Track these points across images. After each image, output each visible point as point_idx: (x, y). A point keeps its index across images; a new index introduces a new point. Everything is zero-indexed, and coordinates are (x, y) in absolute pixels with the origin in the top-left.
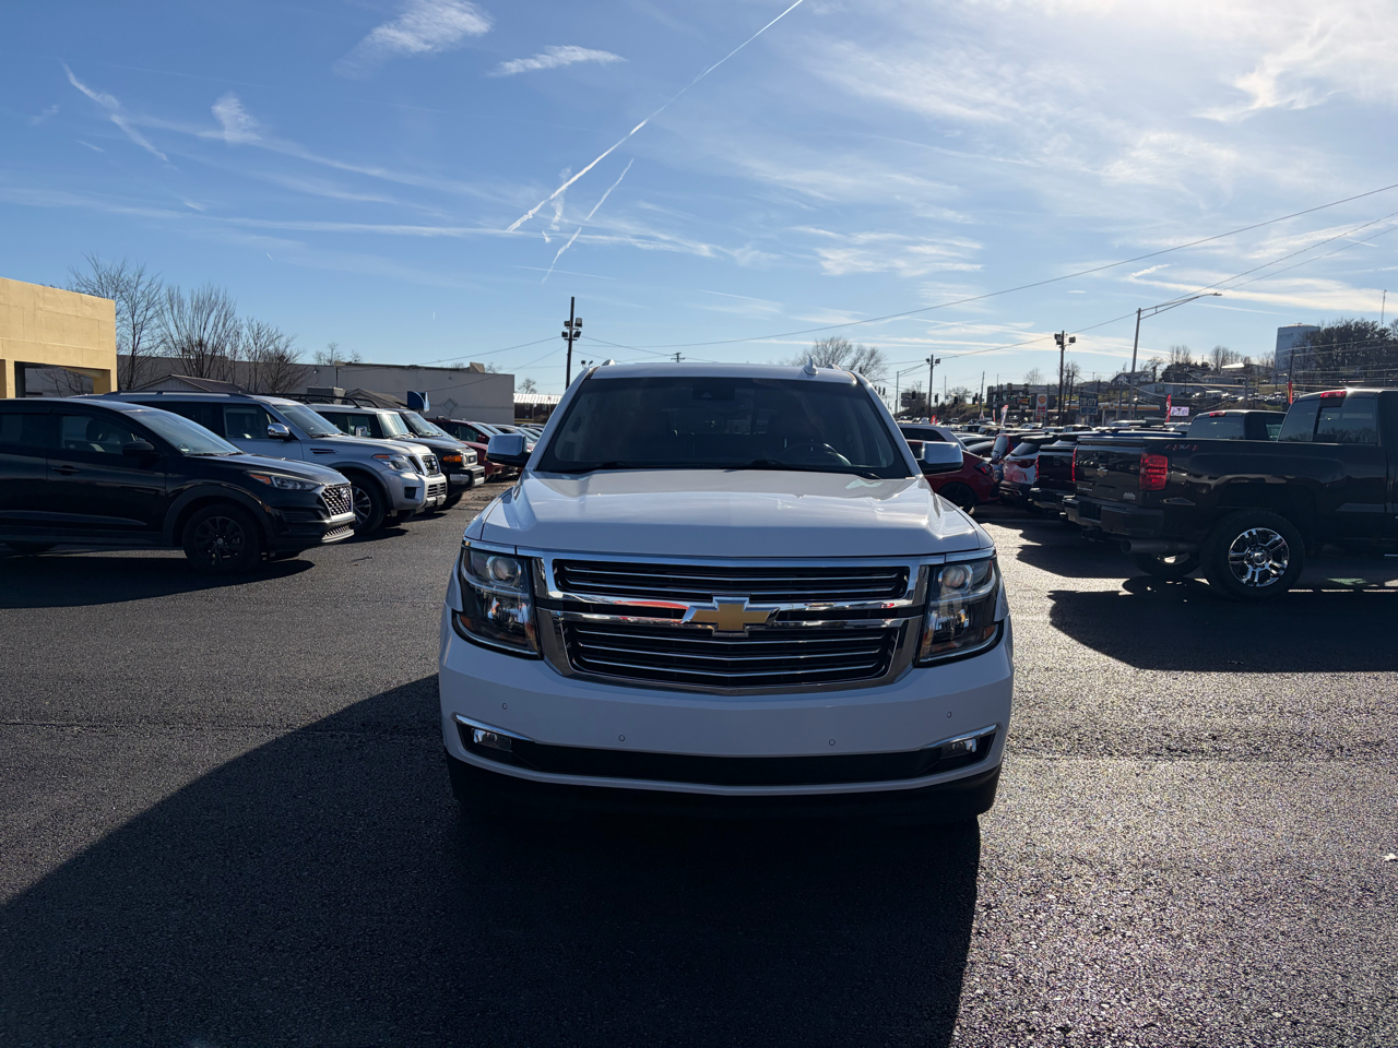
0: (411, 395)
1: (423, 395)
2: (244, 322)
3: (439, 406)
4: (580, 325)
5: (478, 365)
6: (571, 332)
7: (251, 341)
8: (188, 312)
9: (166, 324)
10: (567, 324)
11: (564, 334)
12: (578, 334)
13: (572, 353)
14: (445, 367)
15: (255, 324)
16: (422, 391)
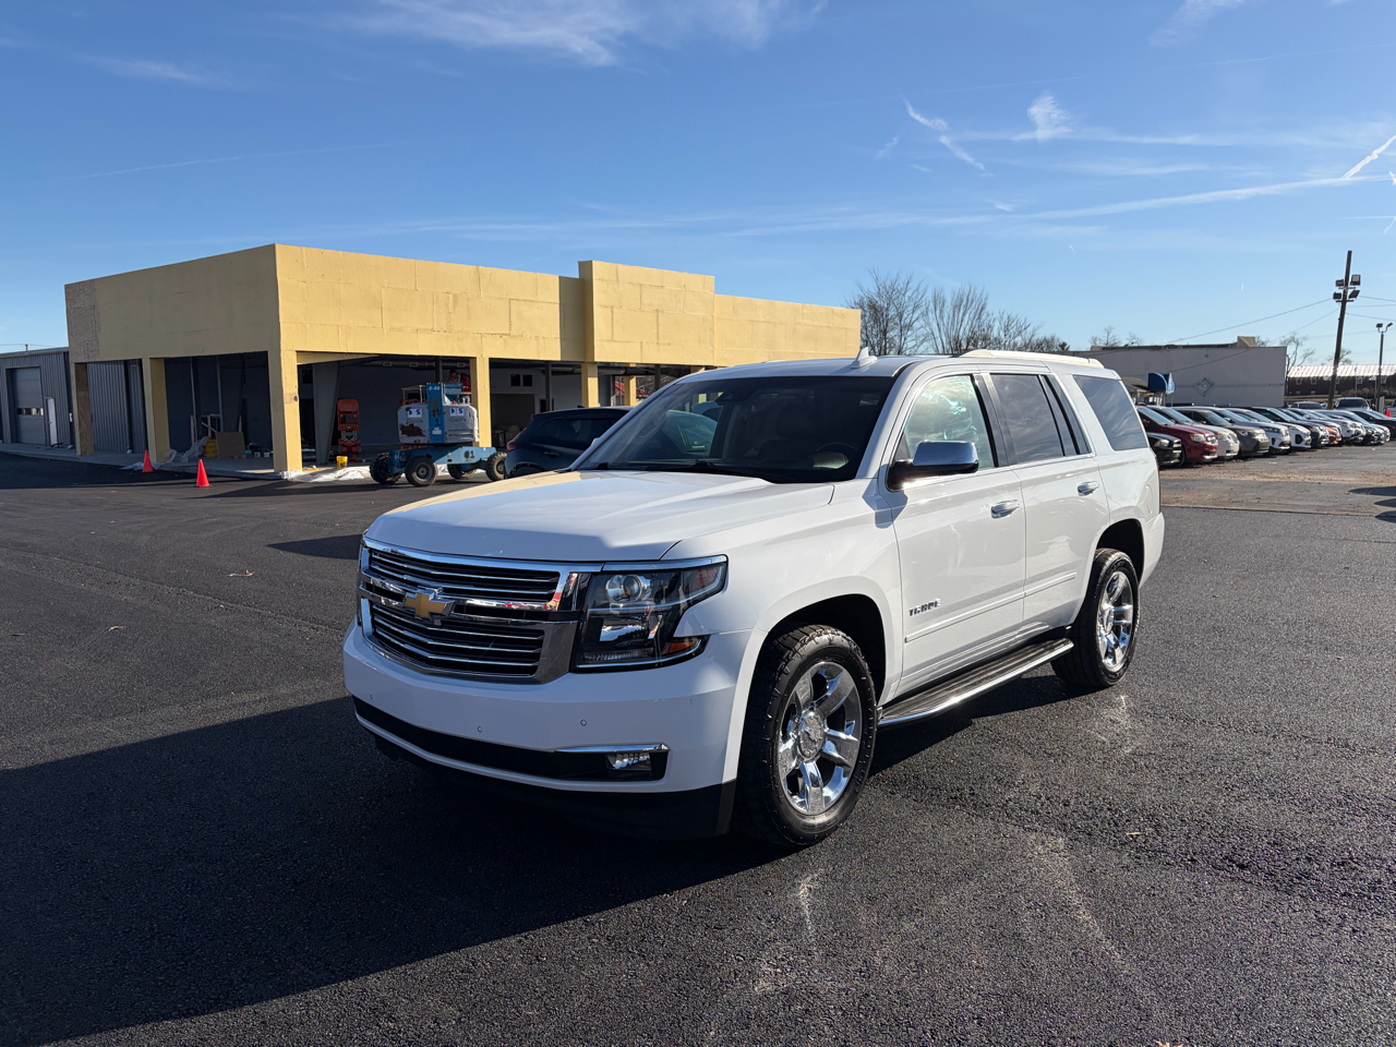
0: (1153, 377)
1: (1167, 377)
2: (996, 315)
3: (1193, 386)
4: (1358, 283)
5: (1248, 338)
6: (1345, 292)
7: (1002, 334)
8: (948, 310)
9: (929, 324)
10: (1339, 283)
11: (1336, 296)
12: (1355, 294)
13: (1346, 316)
14: (1191, 344)
15: (1005, 317)
16: (1165, 372)
